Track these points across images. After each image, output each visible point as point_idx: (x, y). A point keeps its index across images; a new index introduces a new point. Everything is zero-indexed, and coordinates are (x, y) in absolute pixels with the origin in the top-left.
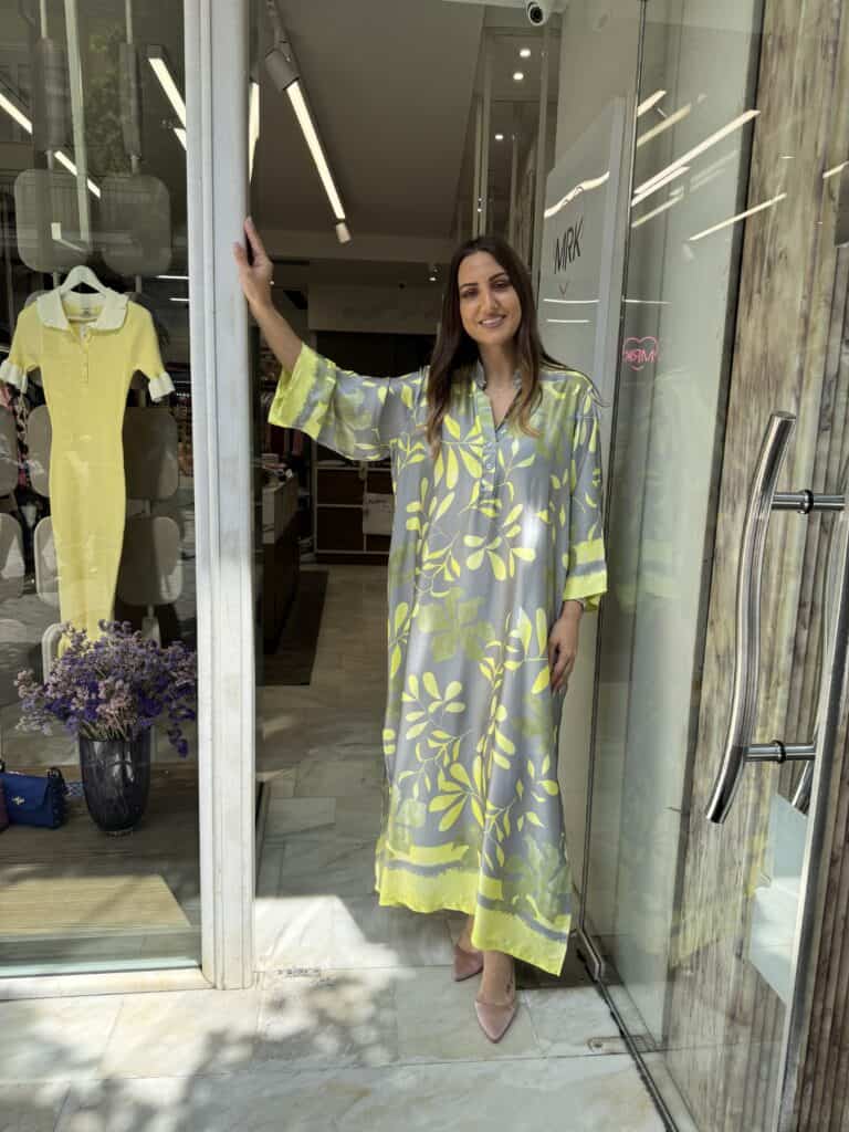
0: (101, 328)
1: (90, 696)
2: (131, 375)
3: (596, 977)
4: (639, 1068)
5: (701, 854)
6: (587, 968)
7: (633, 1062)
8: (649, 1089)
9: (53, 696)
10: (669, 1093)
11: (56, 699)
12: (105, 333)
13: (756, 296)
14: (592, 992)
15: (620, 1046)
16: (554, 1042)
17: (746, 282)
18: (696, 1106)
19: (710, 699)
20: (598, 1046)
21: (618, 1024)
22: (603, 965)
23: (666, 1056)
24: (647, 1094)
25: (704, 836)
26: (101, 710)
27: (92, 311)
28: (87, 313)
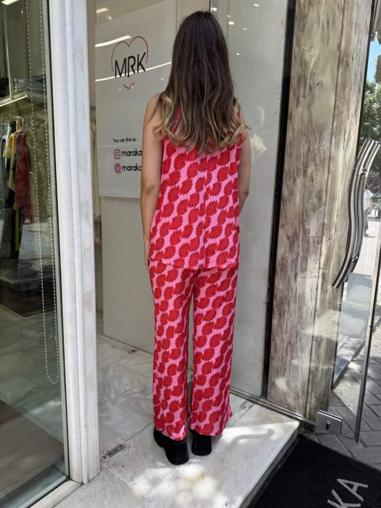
4: (263, 406)
7: (259, 406)
20: (245, 407)
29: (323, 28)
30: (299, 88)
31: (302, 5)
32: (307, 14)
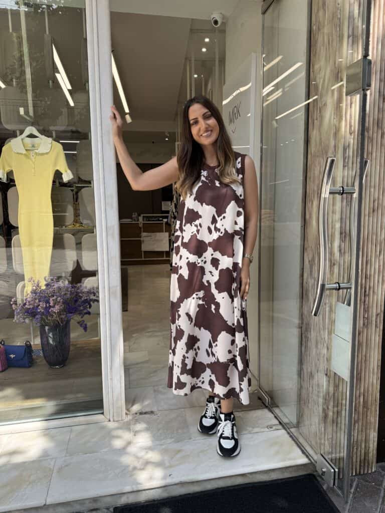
0: (40, 152)
1: (46, 305)
2: (54, 171)
3: (267, 405)
4: (288, 433)
5: (308, 340)
6: (263, 403)
7: (285, 432)
8: (294, 440)
9: (29, 307)
10: (301, 440)
11: (30, 308)
12: (42, 154)
13: (316, 121)
14: (266, 411)
15: (280, 427)
16: (253, 428)
17: (312, 117)
18: (313, 443)
19: (307, 278)
20: (271, 428)
21: (278, 420)
22: (270, 399)
23: (299, 429)
24: (293, 442)
25: (309, 333)
26: (52, 310)
27: (36, 145)
28: (33, 146)
29: (326, 49)
30: (314, 112)
31: (315, 33)
32: (318, 39)
